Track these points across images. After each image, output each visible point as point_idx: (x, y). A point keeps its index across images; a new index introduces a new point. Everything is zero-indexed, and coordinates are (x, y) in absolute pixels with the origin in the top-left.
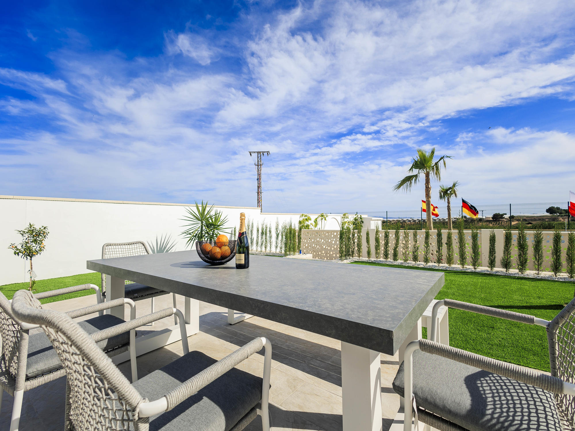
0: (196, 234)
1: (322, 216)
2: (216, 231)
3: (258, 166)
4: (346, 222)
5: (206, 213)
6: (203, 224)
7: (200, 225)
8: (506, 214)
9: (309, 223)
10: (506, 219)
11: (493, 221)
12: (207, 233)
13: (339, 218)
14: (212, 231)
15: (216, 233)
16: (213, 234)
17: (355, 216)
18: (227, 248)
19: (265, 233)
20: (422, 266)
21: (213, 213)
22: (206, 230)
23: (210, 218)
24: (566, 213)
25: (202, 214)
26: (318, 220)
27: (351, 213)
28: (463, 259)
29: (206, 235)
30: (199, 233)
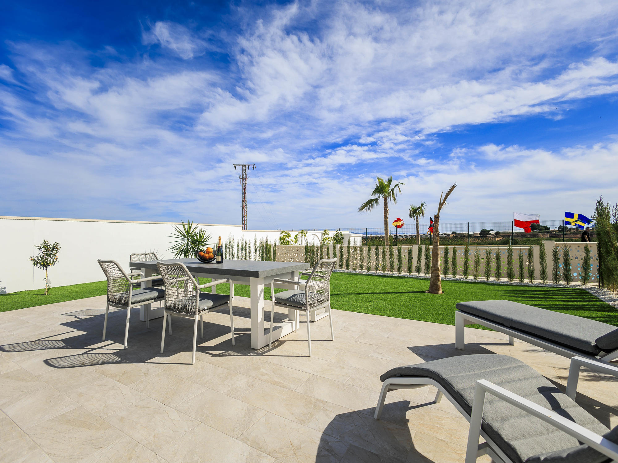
0: (183, 249)
1: (302, 232)
2: (200, 247)
3: (243, 179)
4: (327, 238)
5: (191, 231)
6: (189, 240)
7: (186, 241)
8: (493, 230)
9: (289, 239)
10: (492, 235)
11: (481, 237)
12: (193, 248)
13: (320, 234)
14: (197, 246)
15: (201, 248)
16: (198, 249)
17: (336, 233)
18: (212, 254)
19: (244, 248)
20: (365, 273)
21: (197, 231)
22: (192, 246)
23: (195, 236)
24: (545, 230)
25: (188, 232)
26: (298, 236)
27: (332, 230)
28: (392, 267)
29: (192, 250)
30: (186, 248)
